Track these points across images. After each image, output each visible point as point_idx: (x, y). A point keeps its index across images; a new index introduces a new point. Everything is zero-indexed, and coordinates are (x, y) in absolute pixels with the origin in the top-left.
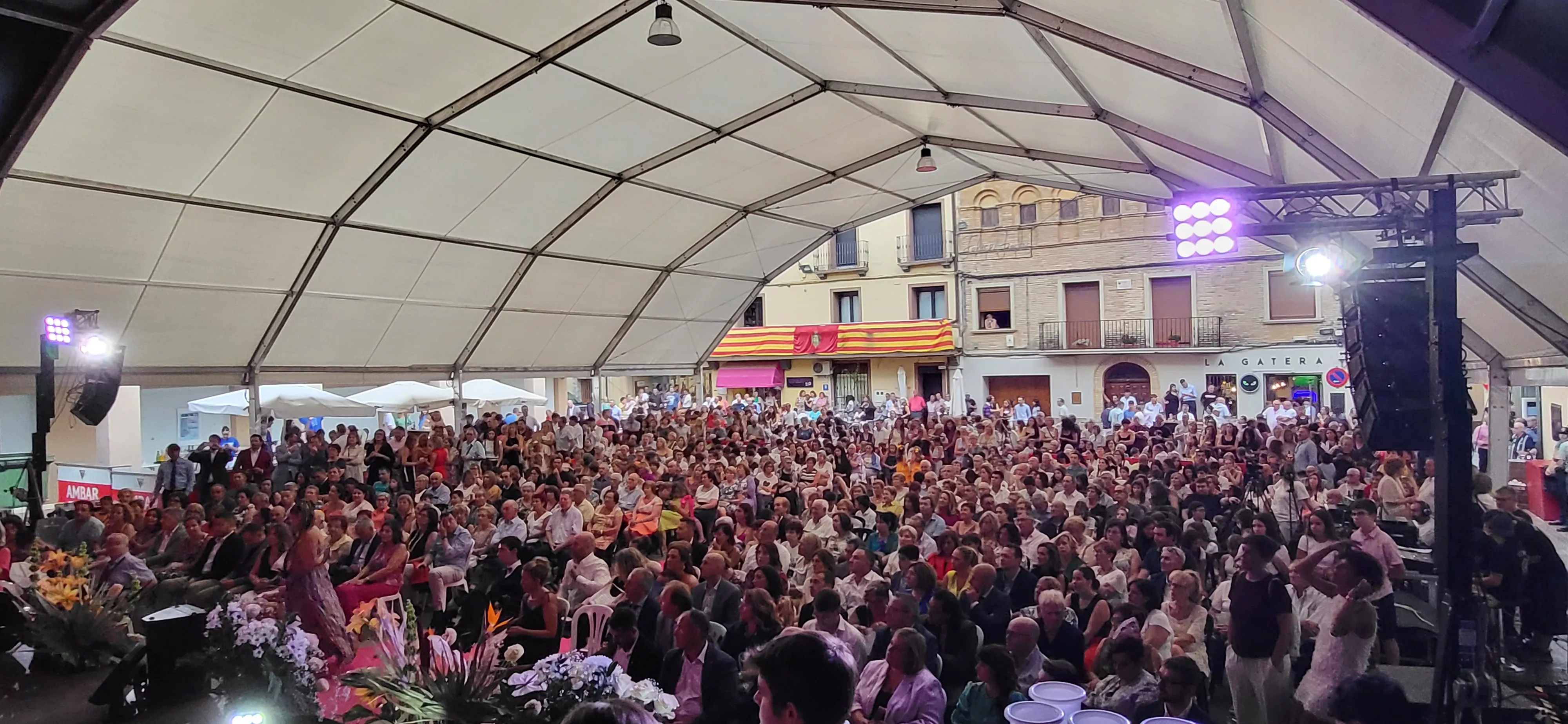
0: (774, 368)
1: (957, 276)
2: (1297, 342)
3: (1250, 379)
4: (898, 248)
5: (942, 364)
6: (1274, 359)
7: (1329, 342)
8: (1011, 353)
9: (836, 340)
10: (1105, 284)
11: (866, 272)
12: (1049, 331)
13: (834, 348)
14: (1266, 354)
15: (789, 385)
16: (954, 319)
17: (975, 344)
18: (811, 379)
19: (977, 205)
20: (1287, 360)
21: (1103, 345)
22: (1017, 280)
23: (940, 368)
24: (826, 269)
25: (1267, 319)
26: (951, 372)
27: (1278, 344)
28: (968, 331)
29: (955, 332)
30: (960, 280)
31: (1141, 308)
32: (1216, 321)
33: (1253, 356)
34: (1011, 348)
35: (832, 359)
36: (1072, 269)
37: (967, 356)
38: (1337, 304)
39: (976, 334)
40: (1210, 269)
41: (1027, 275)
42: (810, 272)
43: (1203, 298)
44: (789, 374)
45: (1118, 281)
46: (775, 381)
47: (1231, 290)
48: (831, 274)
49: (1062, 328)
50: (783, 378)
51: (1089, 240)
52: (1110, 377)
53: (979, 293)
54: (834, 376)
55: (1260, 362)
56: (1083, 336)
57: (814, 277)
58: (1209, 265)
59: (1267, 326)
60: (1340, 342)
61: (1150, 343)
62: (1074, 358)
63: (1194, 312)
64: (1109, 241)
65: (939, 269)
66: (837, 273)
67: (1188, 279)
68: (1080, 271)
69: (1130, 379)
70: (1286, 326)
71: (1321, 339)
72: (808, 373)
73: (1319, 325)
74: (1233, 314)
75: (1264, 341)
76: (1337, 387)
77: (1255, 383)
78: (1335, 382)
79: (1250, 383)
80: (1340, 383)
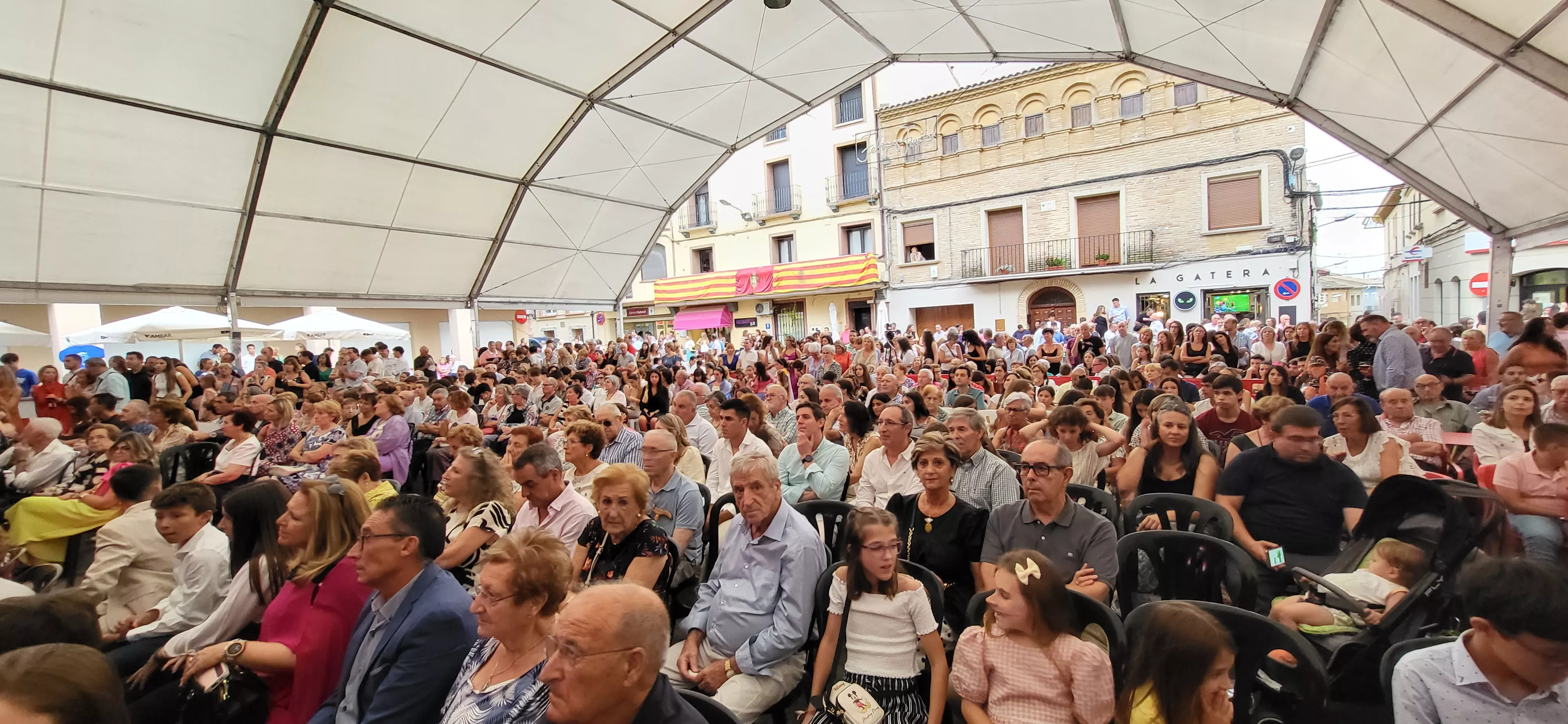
0: (721, 310)
1: (882, 212)
2: (1240, 253)
3: (1186, 295)
4: (827, 189)
5: (870, 298)
6: (1213, 273)
7: (1278, 251)
8: (935, 284)
9: (772, 280)
10: (1028, 208)
11: (800, 215)
12: (972, 260)
13: (769, 287)
14: (1203, 269)
15: (737, 326)
16: (881, 254)
17: (902, 277)
18: (755, 320)
19: (901, 140)
20: (1228, 274)
21: (1026, 270)
22: (940, 211)
23: (868, 302)
24: (764, 215)
25: (1206, 230)
26: (878, 305)
27: (1218, 256)
28: (894, 265)
29: (881, 266)
30: (885, 215)
31: (1066, 230)
32: (1148, 237)
33: (1189, 271)
34: (935, 278)
35: (771, 300)
36: (994, 195)
37: (894, 289)
38: (1289, 207)
39: (902, 267)
40: (1141, 182)
41: (949, 205)
42: (750, 219)
43: (1133, 214)
44: (736, 316)
45: (1042, 203)
46: (722, 322)
47: (1165, 202)
48: (769, 220)
49: (985, 255)
50: (731, 319)
51: (1011, 163)
52: (1033, 303)
53: (904, 228)
54: (775, 315)
55: (1198, 277)
56: (1006, 261)
57: (754, 224)
58: (1140, 178)
59: (1205, 238)
60: (1292, 250)
61: (1076, 264)
62: (997, 285)
63: (1123, 229)
64: (1033, 162)
65: (866, 207)
66: (774, 219)
67: (1116, 195)
68: (1001, 197)
69: (1057, 305)
70: (1227, 236)
71: (1269, 247)
72: (752, 314)
73: (1266, 232)
74: (1167, 228)
75: (1202, 254)
76: (1288, 299)
77: (1191, 300)
78: (1285, 293)
79: (1185, 301)
80: (1290, 294)
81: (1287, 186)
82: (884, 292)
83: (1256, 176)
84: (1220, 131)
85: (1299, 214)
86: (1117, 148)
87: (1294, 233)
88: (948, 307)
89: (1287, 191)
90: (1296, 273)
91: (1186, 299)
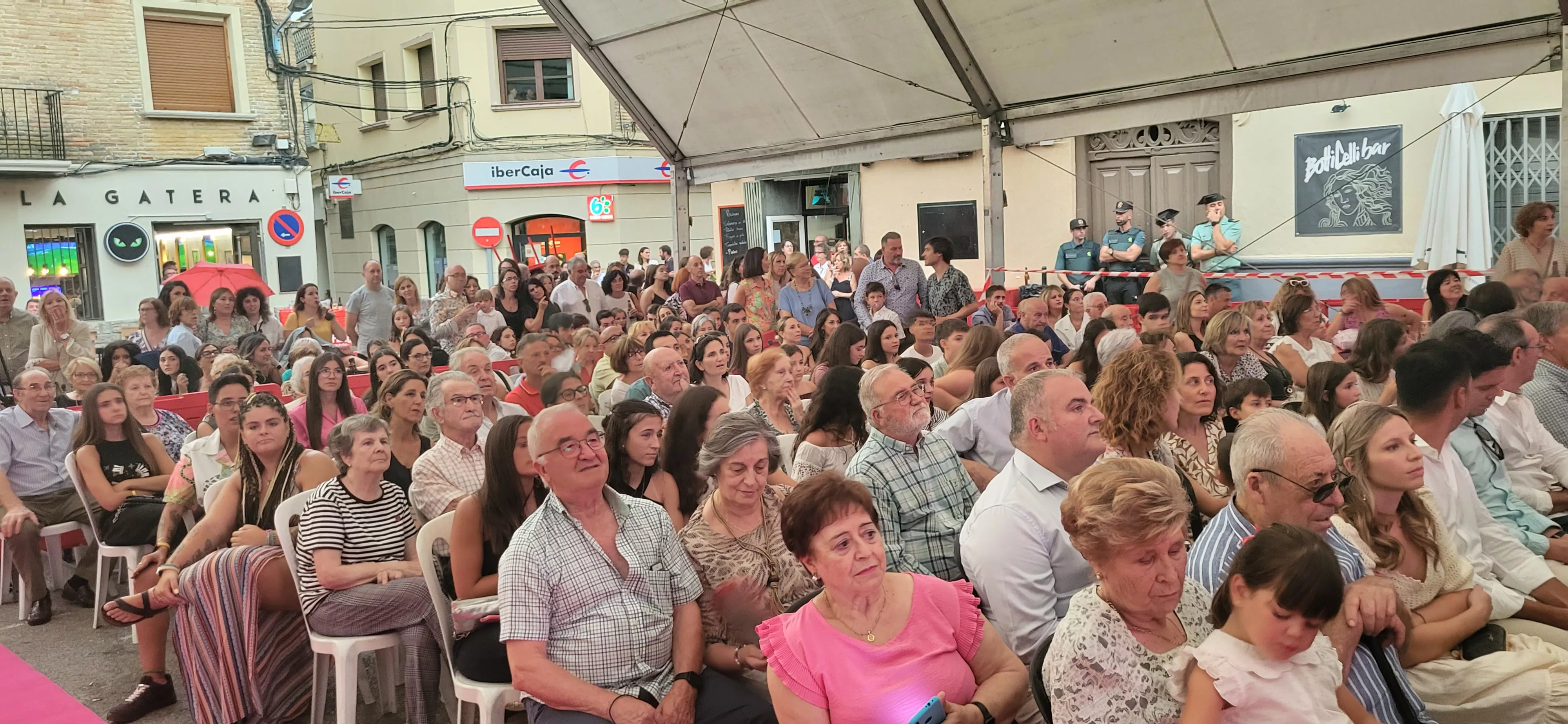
2: (211, 159)
3: (124, 232)
6: (170, 192)
7: (268, 162)
14: (153, 182)
20: (196, 194)
25: (149, 108)
27: (176, 161)
32: (44, 105)
33: (127, 184)
38: (273, 89)
47: (66, 37)
55: (144, 198)
59: (149, 124)
60: (287, 162)
70: (187, 125)
71: (254, 154)
73: (247, 126)
74: (76, 92)
75: (148, 154)
76: (288, 246)
77: (139, 241)
78: (283, 235)
79: (128, 244)
80: (291, 237)
81: (270, 51)
83: (220, 26)
85: (289, 102)
87: (285, 133)
89: (271, 63)
90: (296, 202)
91: (128, 240)
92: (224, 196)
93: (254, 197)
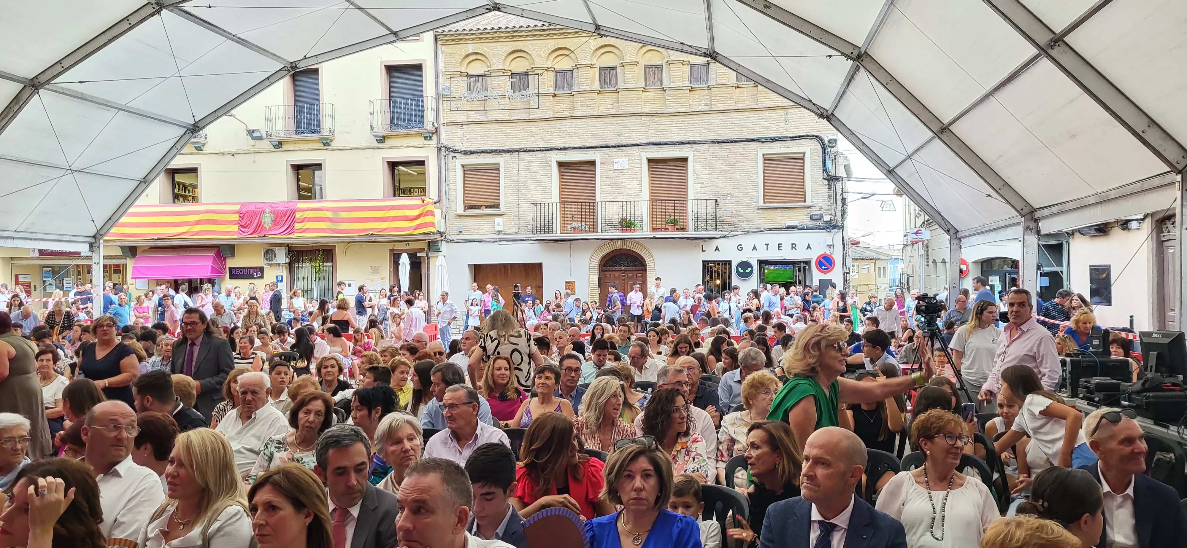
0: (212, 254)
1: (439, 149)
2: (789, 228)
3: (744, 265)
4: (371, 114)
5: (422, 250)
6: (767, 245)
7: (819, 228)
8: (501, 238)
9: (294, 221)
10: (601, 163)
11: (332, 141)
12: (542, 214)
13: (290, 229)
14: (759, 240)
16: (436, 199)
17: (460, 227)
18: (261, 269)
19: (463, 70)
20: (779, 246)
21: (599, 230)
22: (507, 155)
23: (419, 255)
24: (282, 136)
25: (761, 204)
26: (432, 261)
27: (771, 229)
28: (452, 214)
29: (438, 212)
30: (443, 154)
31: (638, 190)
32: (714, 205)
33: (748, 241)
34: (499, 232)
35: (288, 245)
36: (567, 145)
37: (451, 241)
38: (826, 189)
39: (460, 216)
40: (707, 150)
41: (518, 151)
42: (260, 138)
43: (699, 181)
44: (231, 263)
45: (616, 160)
46: (214, 270)
47: (727, 172)
48: (288, 142)
49: (556, 209)
50: (224, 268)
51: (584, 114)
52: (604, 265)
53: (464, 171)
54: (290, 265)
55: (755, 248)
56: (579, 218)
57: (265, 145)
58: (706, 146)
59: (760, 211)
60: (828, 228)
61: (647, 228)
62: (568, 243)
63: (691, 195)
64: (606, 116)
65: (420, 141)
66: (295, 142)
67: (685, 160)
68: (574, 148)
69: (628, 268)
70: (779, 211)
71: (811, 224)
72: (256, 261)
73: (809, 210)
74: (729, 198)
75: (759, 226)
76: (825, 273)
77: (750, 269)
78: (823, 267)
79: (745, 270)
80: (828, 269)
81: (825, 170)
82: (439, 243)
83: (800, 158)
84: (774, 112)
85: (833, 195)
86: (686, 114)
87: (830, 212)
88: (512, 265)
89: (825, 174)
90: (832, 249)
91: (745, 269)
92: (794, 247)
93: (809, 247)
